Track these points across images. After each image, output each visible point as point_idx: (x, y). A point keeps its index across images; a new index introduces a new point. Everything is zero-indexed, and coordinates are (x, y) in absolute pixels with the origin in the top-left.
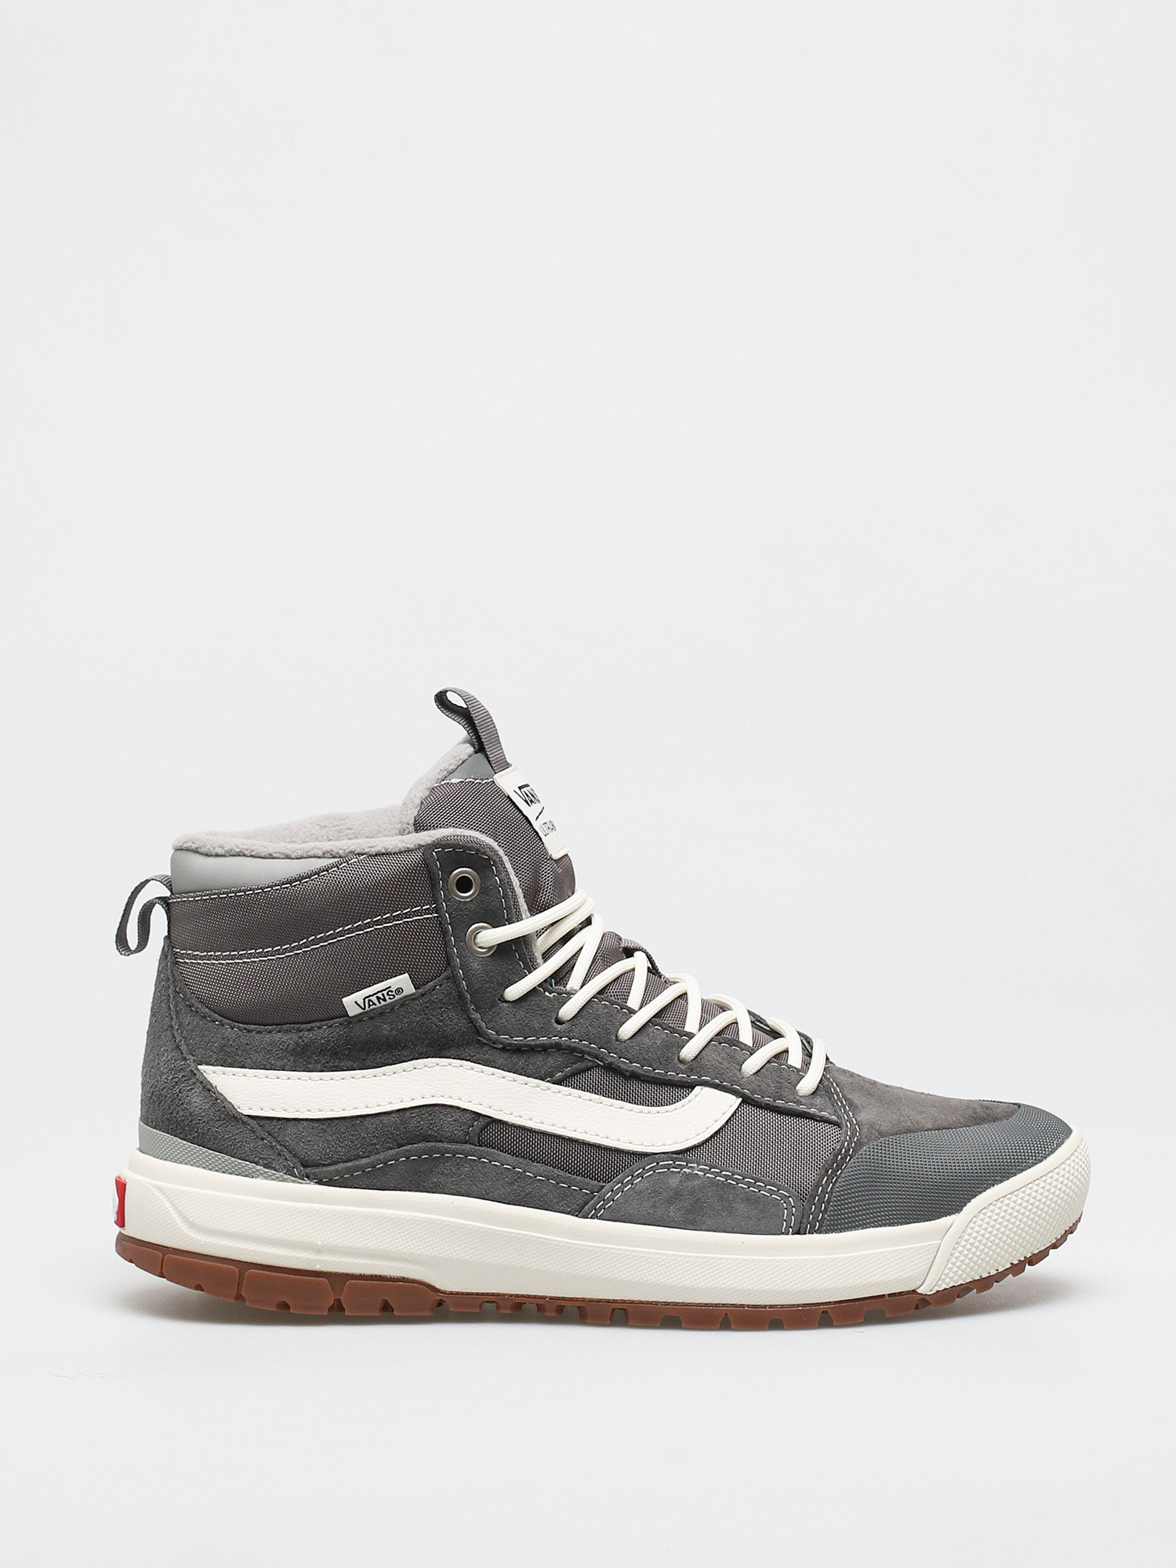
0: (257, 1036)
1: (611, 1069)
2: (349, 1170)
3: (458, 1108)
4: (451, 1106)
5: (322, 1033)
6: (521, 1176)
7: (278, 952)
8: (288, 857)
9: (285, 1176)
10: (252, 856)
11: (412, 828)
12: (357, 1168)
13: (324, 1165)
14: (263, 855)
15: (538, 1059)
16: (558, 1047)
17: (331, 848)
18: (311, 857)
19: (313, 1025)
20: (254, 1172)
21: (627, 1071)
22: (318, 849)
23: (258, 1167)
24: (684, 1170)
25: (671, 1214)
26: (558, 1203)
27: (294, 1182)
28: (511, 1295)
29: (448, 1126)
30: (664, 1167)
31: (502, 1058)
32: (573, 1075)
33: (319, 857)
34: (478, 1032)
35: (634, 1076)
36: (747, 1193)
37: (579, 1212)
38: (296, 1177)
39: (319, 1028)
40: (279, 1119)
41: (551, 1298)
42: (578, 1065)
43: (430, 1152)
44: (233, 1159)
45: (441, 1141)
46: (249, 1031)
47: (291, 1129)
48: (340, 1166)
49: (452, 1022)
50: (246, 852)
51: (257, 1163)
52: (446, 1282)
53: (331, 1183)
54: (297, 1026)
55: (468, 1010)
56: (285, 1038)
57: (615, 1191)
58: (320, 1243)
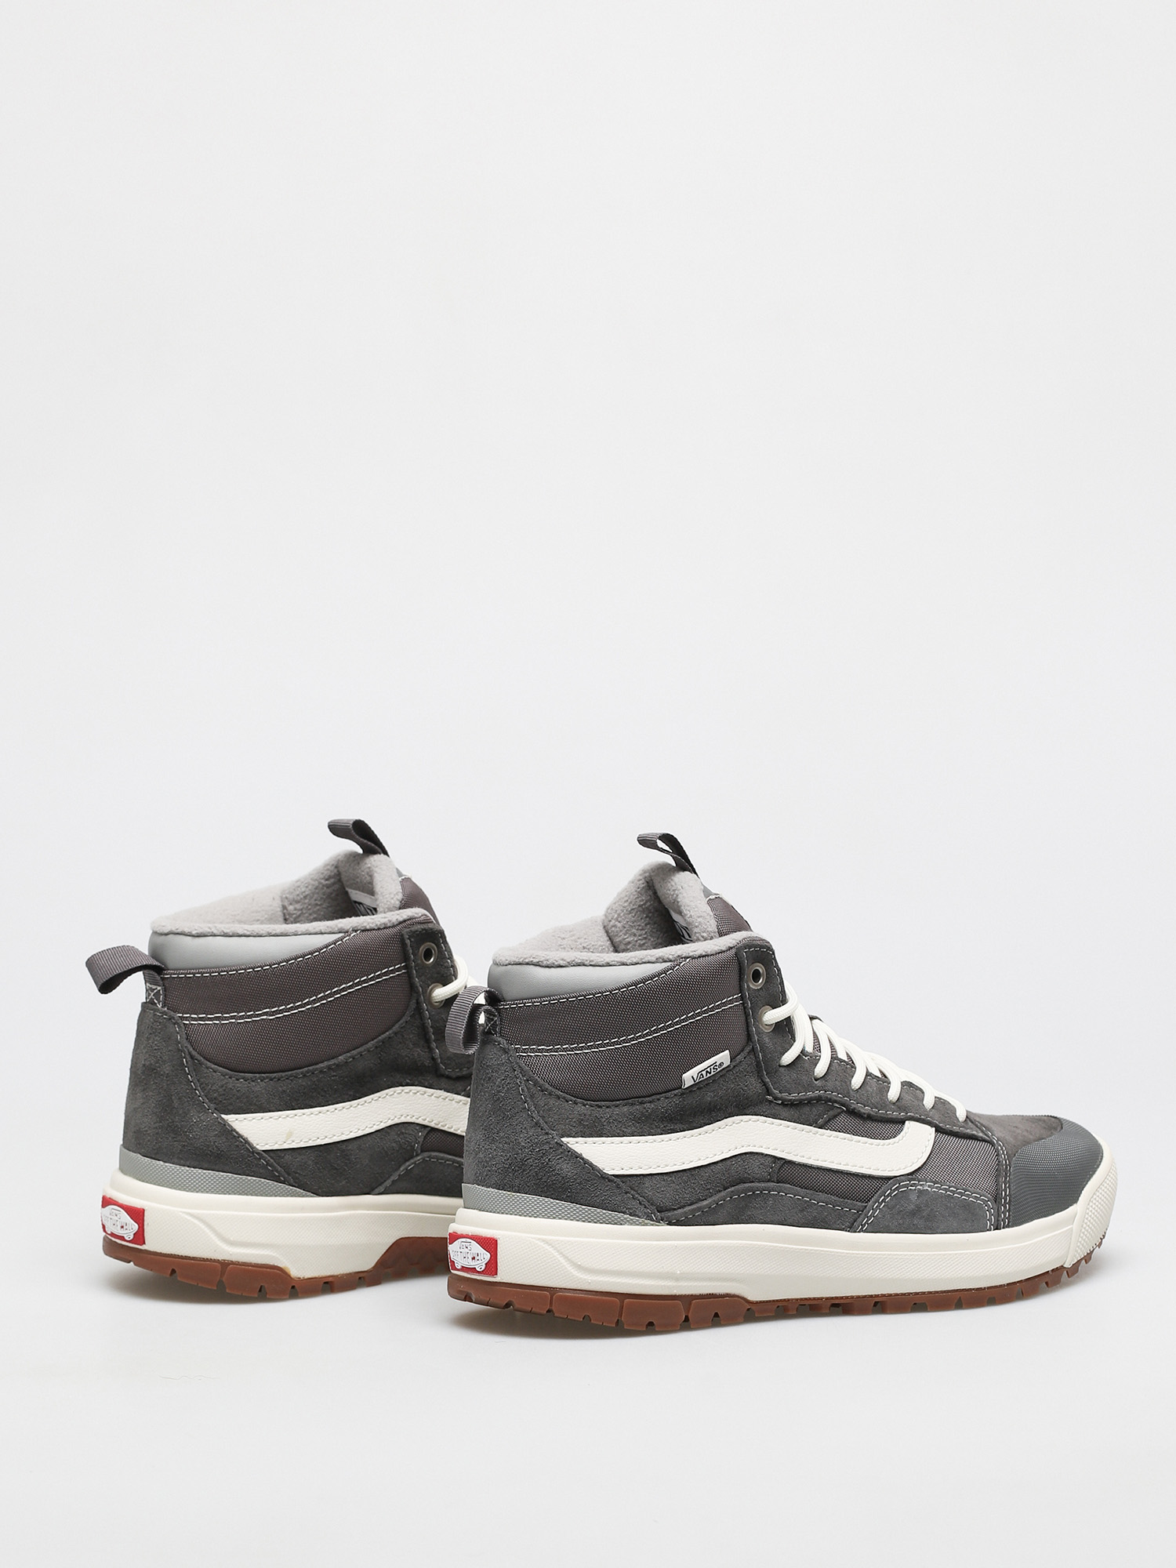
0: (608, 1110)
1: (853, 1113)
2: (693, 1212)
3: (762, 1154)
4: (757, 1153)
5: (663, 1104)
6: (809, 1205)
7: (624, 1041)
8: (624, 964)
9: (646, 1221)
10: (591, 965)
11: (717, 935)
12: (699, 1209)
13: (675, 1209)
14: (601, 964)
15: (806, 1109)
16: (819, 1099)
17: (660, 955)
18: (645, 963)
19: (653, 1097)
20: (622, 1220)
21: (865, 1114)
22: (651, 956)
23: (625, 1216)
24: (919, 1187)
25: (915, 1222)
26: (835, 1222)
27: (652, 1225)
28: (797, 1300)
29: (755, 1169)
30: (904, 1186)
31: (784, 1112)
32: (829, 1120)
33: (653, 963)
34: (768, 1092)
35: (869, 1118)
36: (961, 1201)
37: (851, 1228)
38: (654, 1221)
39: (658, 1100)
40: (637, 1175)
41: (827, 1299)
42: (831, 1113)
43: (745, 1191)
44: (604, 1211)
45: (753, 1182)
46: (600, 1107)
47: (648, 1182)
48: (687, 1209)
49: (753, 1085)
50: (586, 963)
51: (624, 1213)
52: (754, 1295)
53: (678, 1223)
54: (640, 1100)
55: (763, 1075)
56: (632, 1109)
57: (876, 1209)
58: (678, 1272)
